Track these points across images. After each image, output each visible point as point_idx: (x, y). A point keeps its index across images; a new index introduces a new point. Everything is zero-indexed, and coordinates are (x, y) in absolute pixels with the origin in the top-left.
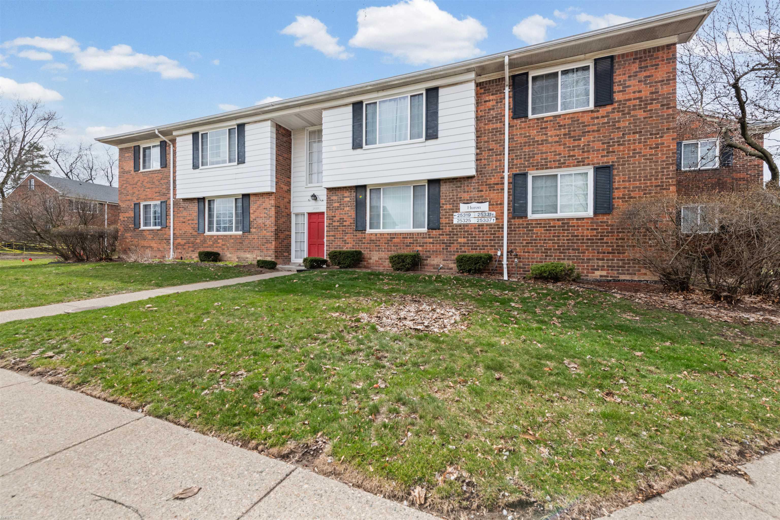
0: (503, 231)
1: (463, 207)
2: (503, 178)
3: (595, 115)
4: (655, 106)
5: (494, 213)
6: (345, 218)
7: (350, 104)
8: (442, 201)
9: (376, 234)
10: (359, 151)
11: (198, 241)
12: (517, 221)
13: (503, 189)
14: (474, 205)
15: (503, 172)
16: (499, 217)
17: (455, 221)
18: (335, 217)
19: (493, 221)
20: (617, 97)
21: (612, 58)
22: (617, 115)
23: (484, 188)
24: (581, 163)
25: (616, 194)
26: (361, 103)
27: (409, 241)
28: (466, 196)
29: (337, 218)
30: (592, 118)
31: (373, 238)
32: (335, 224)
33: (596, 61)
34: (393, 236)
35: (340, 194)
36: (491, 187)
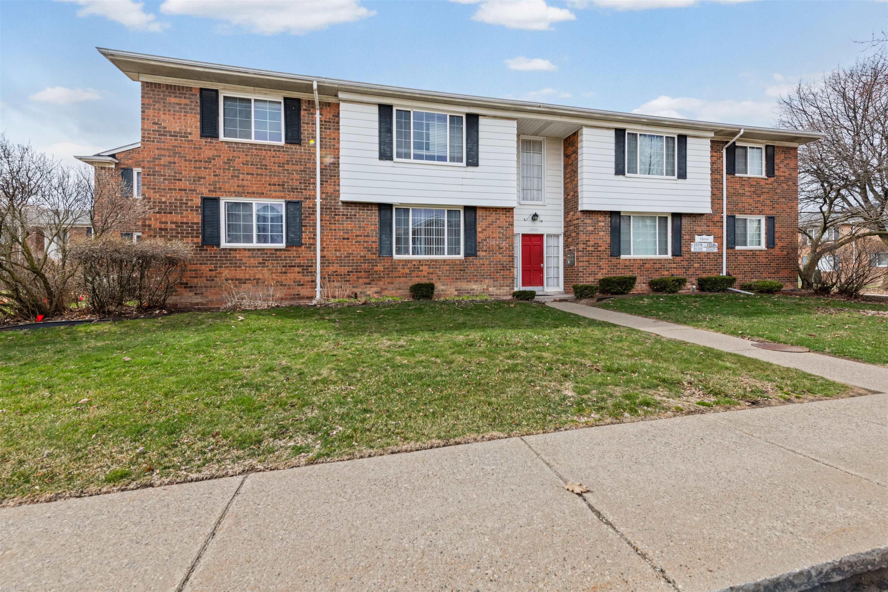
0: (722, 258)
1: (697, 238)
2: (722, 217)
3: (767, 182)
4: (790, 183)
5: (716, 244)
6: (600, 242)
7: (612, 128)
8: (683, 232)
9: (630, 260)
10: (621, 177)
11: (379, 268)
12: (731, 251)
13: (722, 226)
14: (704, 237)
15: (722, 213)
16: (720, 247)
17: (692, 250)
18: (589, 241)
19: (716, 250)
20: (776, 173)
21: (773, 146)
22: (776, 185)
23: (711, 224)
24: (761, 213)
25: (777, 235)
26: (624, 130)
27: (658, 266)
28: (699, 229)
29: (591, 243)
30: (766, 184)
31: (627, 263)
32: (588, 249)
33: (767, 147)
34: (644, 262)
35: (594, 217)
36: (715, 223)
